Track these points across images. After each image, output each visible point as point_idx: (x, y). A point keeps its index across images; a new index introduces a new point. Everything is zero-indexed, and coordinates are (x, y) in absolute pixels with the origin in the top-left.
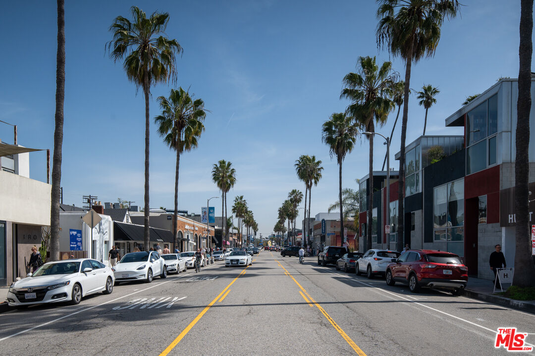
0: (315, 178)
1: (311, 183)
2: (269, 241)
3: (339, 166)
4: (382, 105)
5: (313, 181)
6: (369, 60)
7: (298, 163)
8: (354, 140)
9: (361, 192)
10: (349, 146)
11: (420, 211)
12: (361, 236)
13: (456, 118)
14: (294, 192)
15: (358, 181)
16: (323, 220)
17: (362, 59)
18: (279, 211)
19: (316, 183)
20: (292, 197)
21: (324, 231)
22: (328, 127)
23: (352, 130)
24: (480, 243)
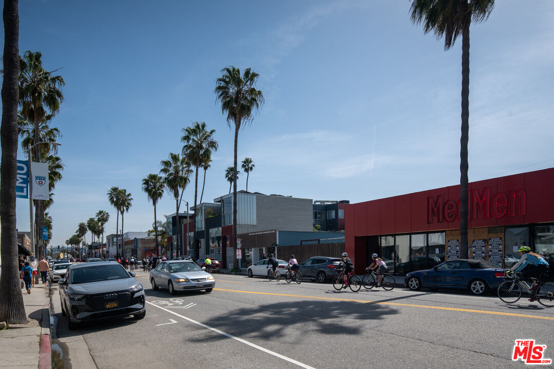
0: (126, 206)
1: (123, 210)
2: (61, 254)
3: (154, 207)
4: (183, 181)
5: (125, 208)
6: (175, 156)
7: (110, 192)
8: (163, 191)
9: (168, 223)
10: (160, 195)
11: (203, 239)
12: (168, 250)
13: (220, 200)
14: (101, 212)
15: (166, 216)
16: (135, 238)
17: (172, 154)
18: (79, 226)
19: (127, 210)
20: (100, 216)
21: (137, 247)
22: (146, 182)
23: (161, 186)
24: (227, 255)
